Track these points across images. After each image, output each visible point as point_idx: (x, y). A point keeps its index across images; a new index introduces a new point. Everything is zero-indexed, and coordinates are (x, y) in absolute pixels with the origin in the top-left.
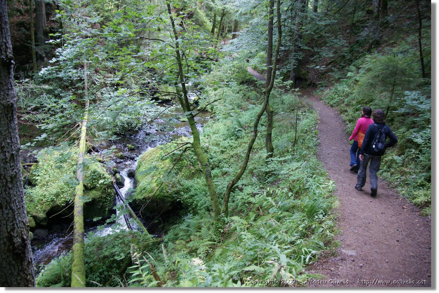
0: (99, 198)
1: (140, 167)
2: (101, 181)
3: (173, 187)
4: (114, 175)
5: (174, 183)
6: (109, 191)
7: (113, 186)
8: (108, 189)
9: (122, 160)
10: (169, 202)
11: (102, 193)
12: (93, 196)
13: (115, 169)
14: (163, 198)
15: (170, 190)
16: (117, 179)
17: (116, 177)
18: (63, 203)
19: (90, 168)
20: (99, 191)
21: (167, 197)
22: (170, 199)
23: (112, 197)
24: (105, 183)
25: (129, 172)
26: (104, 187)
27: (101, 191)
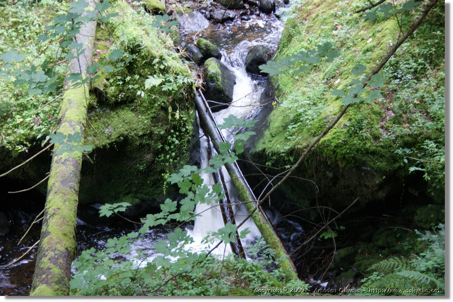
0: (142, 137)
1: (289, 41)
2: (153, 81)
3: (397, 120)
4: (201, 62)
5: (404, 108)
6: (177, 116)
7: (194, 99)
8: (174, 109)
9: (231, 14)
10: (380, 171)
11: (155, 120)
12: (122, 129)
13: (204, 41)
14: (359, 156)
15: (387, 129)
16: (208, 79)
17: (205, 70)
18: (21, 143)
19: (118, 33)
20: (143, 113)
21: (374, 153)
22: (382, 164)
23: (188, 137)
24: (165, 88)
25: (252, 56)
26: (161, 100)
27: (151, 113)
